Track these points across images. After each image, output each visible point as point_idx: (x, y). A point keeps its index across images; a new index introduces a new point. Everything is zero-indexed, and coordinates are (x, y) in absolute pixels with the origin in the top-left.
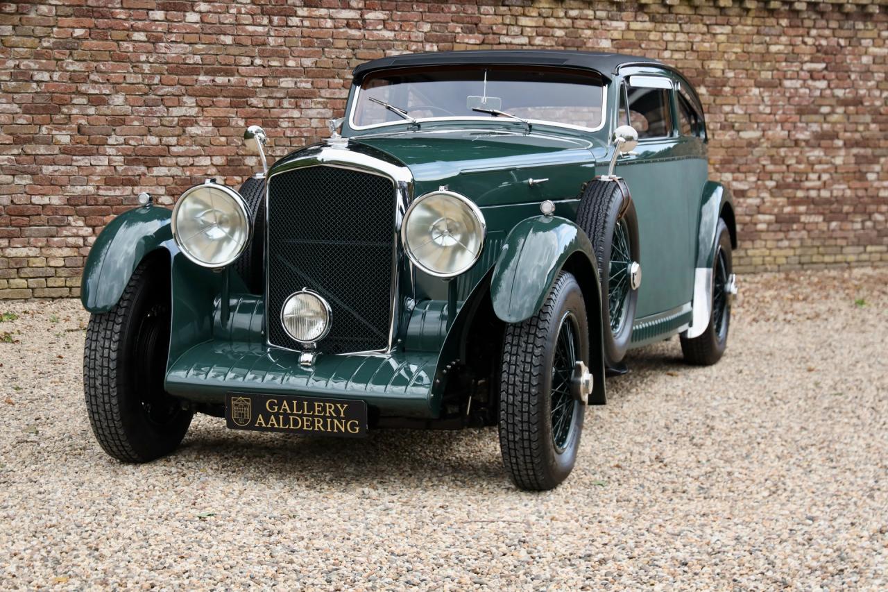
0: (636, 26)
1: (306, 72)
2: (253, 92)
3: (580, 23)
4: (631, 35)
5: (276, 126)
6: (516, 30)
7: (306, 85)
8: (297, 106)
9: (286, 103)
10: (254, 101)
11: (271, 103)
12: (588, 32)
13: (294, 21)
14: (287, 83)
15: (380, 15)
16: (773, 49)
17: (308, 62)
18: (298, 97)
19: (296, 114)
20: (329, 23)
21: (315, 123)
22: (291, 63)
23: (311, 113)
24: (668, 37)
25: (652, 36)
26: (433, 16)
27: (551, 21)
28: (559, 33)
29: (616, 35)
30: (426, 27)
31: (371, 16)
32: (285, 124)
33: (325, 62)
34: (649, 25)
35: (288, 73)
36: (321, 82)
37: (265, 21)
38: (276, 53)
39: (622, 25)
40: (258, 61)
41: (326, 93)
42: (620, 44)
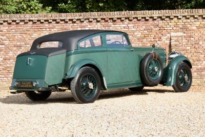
0: (202, 23)
3: (186, 23)
4: (202, 25)
6: (168, 26)
12: (189, 25)
15: (132, 25)
20: (119, 28)
26: (146, 25)
30: (144, 27)
31: (129, 25)
39: (199, 23)
42: (198, 28)
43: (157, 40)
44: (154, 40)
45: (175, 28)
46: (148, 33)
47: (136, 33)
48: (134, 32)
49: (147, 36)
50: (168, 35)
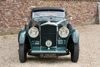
0: (42, 2)
1: (8, 8)
2: (2, 11)
4: (42, 3)
5: (5, 15)
6: (30, 2)
7: (8, 10)
8: (7, 12)
9: (6, 12)
10: (2, 12)
11: (4, 12)
12: (38, 3)
13: (6, 2)
14: (6, 9)
15: (16, 1)
16: (56, 4)
17: (8, 7)
18: (7, 11)
19: (7, 13)
20: (10, 2)
21: (9, 14)
22: (6, 7)
23: (9, 13)
24: (46, 3)
25: (44, 3)
27: (34, 1)
28: (35, 3)
29: (40, 3)
30: (21, 2)
31: (15, 1)
32: (6, 14)
33: (10, 7)
34: (44, 2)
35: (6, 8)
36: (9, 9)
37: (3, 2)
38: (4, 6)
39: (41, 2)
40: (2, 7)
41: (10, 10)
42: (41, 4)
43: (26, 9)
44: (24, 9)
45: (32, 4)
46: (22, 6)
47: (17, 6)
48: (16, 4)
49: (22, 7)
50: (30, 7)
